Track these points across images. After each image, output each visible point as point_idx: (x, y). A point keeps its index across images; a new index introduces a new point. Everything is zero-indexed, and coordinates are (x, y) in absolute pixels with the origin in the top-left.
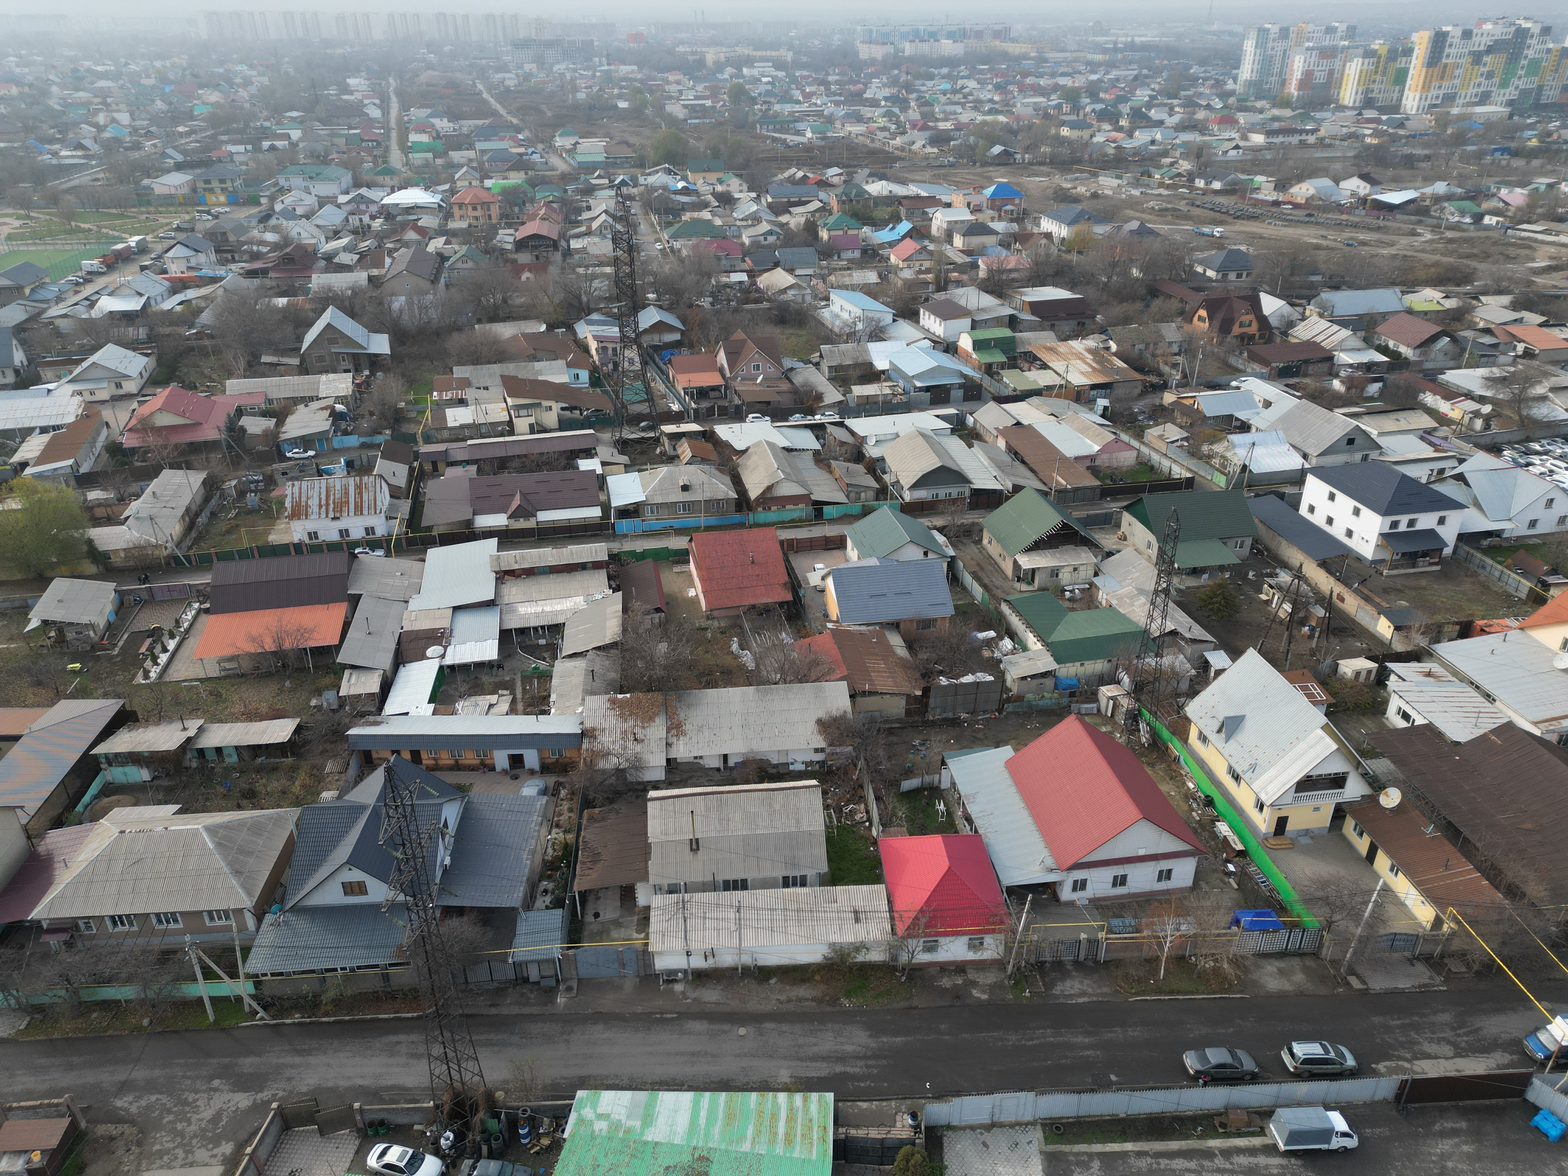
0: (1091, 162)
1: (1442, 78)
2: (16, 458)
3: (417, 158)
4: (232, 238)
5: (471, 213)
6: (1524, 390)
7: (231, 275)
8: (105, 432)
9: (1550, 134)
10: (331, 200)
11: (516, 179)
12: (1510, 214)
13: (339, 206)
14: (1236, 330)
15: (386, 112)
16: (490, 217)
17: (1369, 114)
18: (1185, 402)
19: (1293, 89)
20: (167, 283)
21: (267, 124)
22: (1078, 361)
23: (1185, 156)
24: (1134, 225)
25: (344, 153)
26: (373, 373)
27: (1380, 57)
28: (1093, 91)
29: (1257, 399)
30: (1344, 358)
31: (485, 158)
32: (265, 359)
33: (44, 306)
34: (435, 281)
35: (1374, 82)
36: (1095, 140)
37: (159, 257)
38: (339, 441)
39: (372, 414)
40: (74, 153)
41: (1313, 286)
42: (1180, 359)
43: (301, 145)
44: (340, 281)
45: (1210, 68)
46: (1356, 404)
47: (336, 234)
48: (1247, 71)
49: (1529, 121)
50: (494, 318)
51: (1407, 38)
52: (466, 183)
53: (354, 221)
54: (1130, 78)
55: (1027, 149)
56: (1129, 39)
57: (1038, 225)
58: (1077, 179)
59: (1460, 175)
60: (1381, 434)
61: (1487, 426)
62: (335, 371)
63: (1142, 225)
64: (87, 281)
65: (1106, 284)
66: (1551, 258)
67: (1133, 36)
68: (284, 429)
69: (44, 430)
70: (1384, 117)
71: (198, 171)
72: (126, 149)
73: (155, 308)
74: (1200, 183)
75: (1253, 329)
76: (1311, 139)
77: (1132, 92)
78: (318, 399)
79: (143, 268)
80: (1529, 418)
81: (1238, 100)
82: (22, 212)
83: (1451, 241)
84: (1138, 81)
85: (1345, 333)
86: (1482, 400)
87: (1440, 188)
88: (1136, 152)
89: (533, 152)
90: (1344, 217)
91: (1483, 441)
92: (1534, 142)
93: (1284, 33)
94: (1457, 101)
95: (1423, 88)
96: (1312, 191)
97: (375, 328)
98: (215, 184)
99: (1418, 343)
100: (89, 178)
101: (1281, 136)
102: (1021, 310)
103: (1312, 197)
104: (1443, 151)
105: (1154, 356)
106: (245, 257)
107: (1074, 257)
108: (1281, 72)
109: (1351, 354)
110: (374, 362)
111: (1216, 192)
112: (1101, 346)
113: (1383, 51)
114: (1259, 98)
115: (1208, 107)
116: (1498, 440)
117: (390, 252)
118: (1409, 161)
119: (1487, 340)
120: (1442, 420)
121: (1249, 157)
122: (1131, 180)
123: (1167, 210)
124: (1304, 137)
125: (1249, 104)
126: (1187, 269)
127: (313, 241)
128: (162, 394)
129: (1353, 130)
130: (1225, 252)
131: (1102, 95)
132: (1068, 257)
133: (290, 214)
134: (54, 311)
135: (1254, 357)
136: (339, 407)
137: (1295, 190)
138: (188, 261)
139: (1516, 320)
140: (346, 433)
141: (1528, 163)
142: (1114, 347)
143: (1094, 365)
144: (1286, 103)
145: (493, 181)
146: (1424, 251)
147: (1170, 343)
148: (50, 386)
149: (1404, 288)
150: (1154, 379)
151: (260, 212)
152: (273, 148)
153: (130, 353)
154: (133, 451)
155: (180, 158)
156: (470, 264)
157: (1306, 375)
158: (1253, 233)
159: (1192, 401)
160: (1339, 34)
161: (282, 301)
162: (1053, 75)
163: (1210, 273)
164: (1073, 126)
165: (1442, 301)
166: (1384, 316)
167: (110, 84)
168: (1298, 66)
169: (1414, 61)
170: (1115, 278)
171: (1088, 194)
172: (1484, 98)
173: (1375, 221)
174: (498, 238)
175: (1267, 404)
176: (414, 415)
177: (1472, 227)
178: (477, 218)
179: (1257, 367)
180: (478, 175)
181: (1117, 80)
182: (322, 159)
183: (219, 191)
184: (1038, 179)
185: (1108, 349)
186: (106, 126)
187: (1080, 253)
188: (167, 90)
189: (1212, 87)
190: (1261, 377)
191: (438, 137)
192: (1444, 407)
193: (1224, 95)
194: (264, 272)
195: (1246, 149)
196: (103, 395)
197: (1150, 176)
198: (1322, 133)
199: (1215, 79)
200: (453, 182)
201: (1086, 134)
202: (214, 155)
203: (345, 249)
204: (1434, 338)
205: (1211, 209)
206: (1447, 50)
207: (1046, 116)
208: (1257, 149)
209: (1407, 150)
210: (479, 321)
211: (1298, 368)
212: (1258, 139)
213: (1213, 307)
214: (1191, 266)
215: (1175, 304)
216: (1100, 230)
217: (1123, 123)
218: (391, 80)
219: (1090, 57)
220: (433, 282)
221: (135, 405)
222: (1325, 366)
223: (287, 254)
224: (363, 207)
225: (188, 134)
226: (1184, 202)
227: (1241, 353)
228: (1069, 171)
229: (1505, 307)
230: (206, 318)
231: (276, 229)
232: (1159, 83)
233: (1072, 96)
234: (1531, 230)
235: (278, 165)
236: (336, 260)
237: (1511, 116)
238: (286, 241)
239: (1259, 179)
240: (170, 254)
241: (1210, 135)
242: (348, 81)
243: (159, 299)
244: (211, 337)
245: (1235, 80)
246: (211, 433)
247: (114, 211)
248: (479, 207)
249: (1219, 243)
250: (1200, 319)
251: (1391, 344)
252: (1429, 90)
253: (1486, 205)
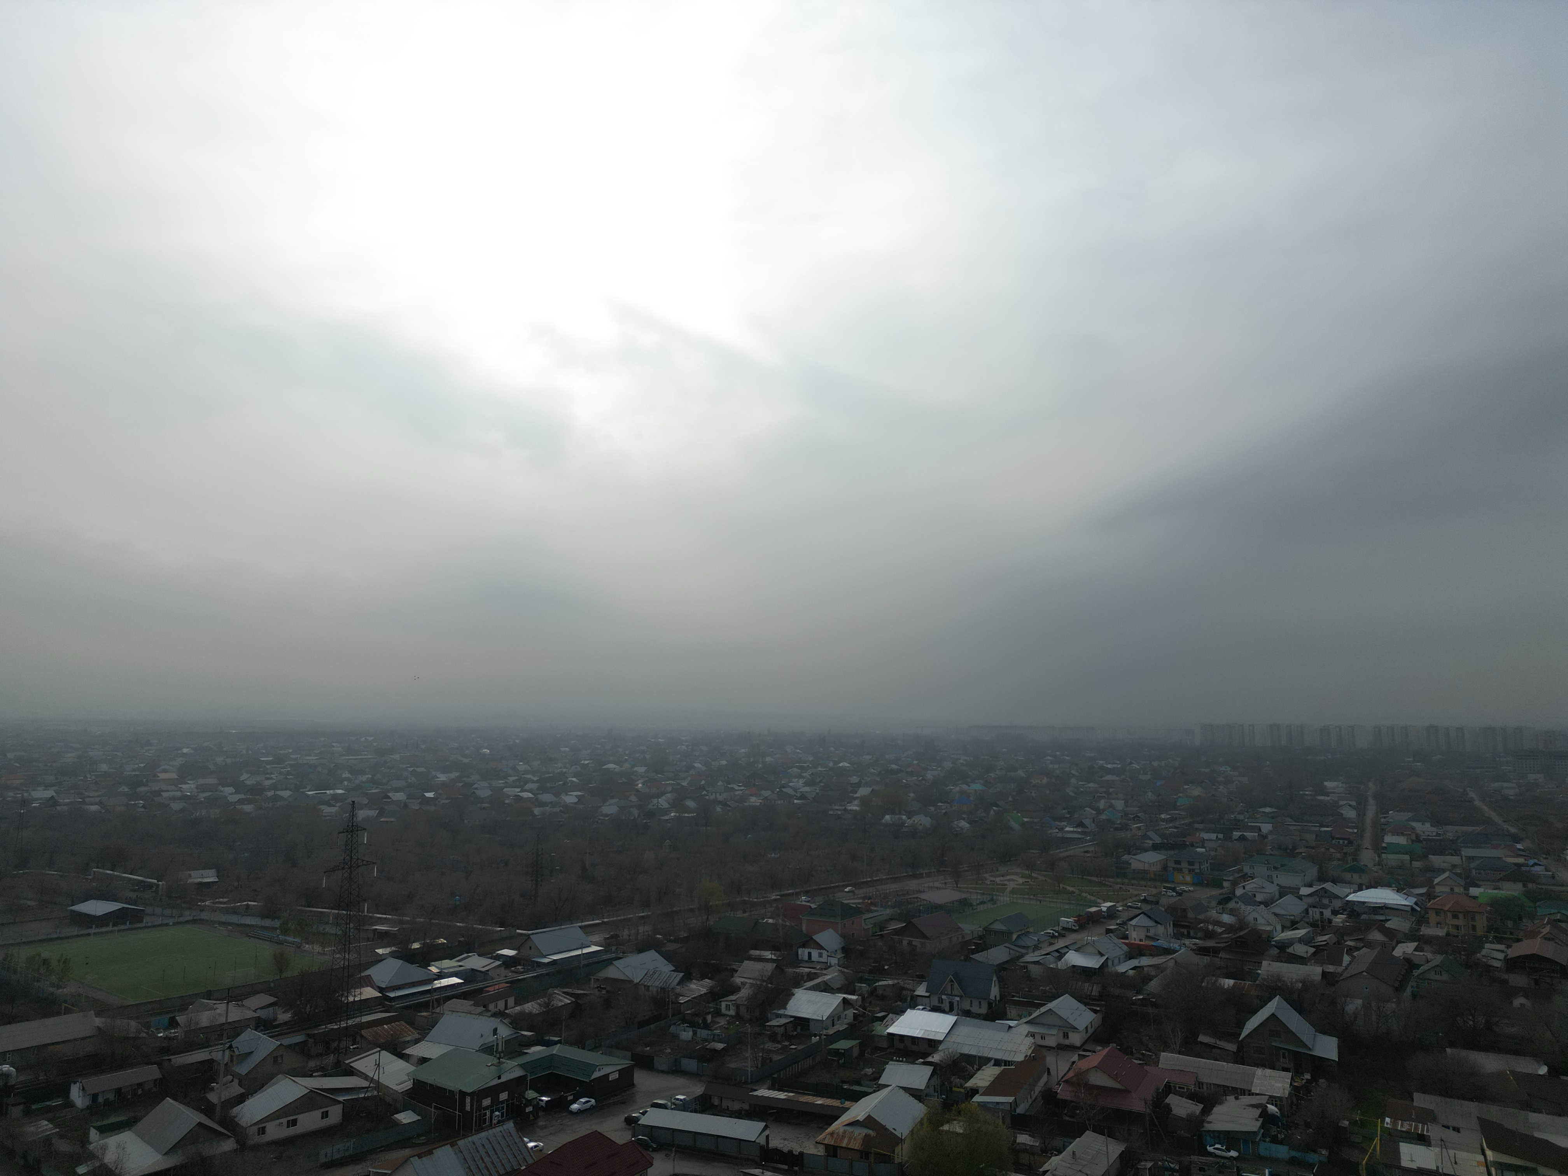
2: (970, 1084)
3: (1392, 859)
4: (1191, 915)
5: (1450, 920)
7: (1183, 949)
8: (1045, 1078)
10: (1294, 891)
11: (1511, 890)
13: (1300, 898)
15: (1362, 814)
16: (1474, 928)
20: (1125, 948)
21: (1241, 817)
25: (1313, 848)
26: (1314, 1079)
31: (1472, 865)
32: (1202, 1038)
33: (1024, 951)
34: (1399, 989)
37: (1124, 923)
38: (1267, 1148)
39: (1308, 1125)
40: (1075, 829)
43: (1270, 838)
44: (1291, 973)
47: (1293, 925)
50: (1474, 1045)
52: (1447, 889)
53: (1315, 914)
62: (1273, 1067)
64: (1062, 935)
68: (1209, 1118)
69: (997, 1063)
71: (1171, 853)
72: (1116, 829)
73: (1111, 969)
78: (1251, 1094)
79: (1108, 931)
82: (1027, 872)
89: (1536, 864)
97: (1323, 1029)
98: (1184, 865)
100: (1082, 850)
106: (1199, 935)
110: (1319, 1065)
117: (1350, 951)
127: (1268, 928)
128: (1102, 1052)
133: (1250, 900)
134: (1031, 957)
136: (1271, 1108)
138: (1148, 931)
140: (1275, 1140)
145: (1481, 890)
148: (1012, 1023)
151: (1221, 894)
152: (1242, 838)
153: (1082, 1007)
154: (1065, 1103)
155: (1158, 840)
156: (1445, 977)
161: (1229, 983)
167: (1114, 778)
174: (1484, 952)
176: (1358, 1139)
178: (1457, 927)
180: (1462, 882)
182: (1290, 852)
183: (1186, 871)
186: (1104, 810)
188: (1159, 784)
191: (1418, 840)
194: (1214, 951)
196: (1052, 1042)
200: (1432, 886)
202: (1188, 840)
203: (1301, 940)
210: (1452, 1045)
218: (1371, 785)
220: (1397, 989)
221: (1075, 1058)
223: (1240, 937)
224: (1325, 901)
225: (1168, 821)
230: (1154, 986)
231: (1232, 912)
235: (1244, 853)
236: (1290, 950)
238: (1242, 924)
240: (1133, 922)
242: (1325, 783)
243: (1116, 961)
244: (1155, 1005)
246: (1137, 1104)
247: (1095, 879)
248: (1461, 916)
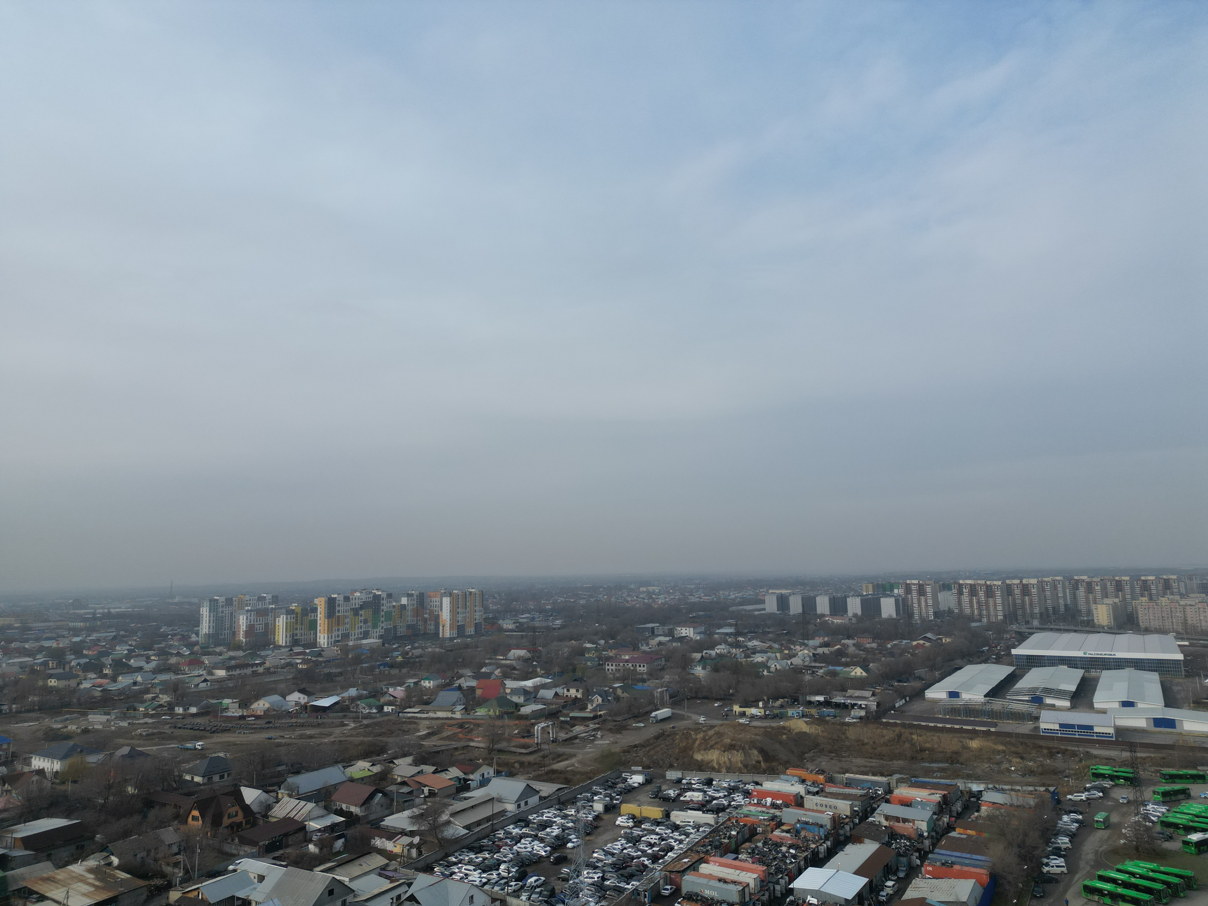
0: (80, 704)
1: (338, 625)
6: (435, 820)
9: (407, 653)
12: (398, 703)
14: (226, 821)
17: (297, 649)
18: (191, 895)
19: (241, 637)
22: (79, 884)
23: (163, 691)
24: (126, 750)
27: (297, 614)
28: (77, 650)
29: (252, 876)
30: (314, 825)
35: (297, 629)
36: (82, 686)
41: (280, 774)
42: (180, 858)
45: (177, 628)
46: (329, 860)
48: (205, 628)
49: (394, 646)
51: (312, 601)
54: (110, 638)
55: (14, 701)
56: (106, 611)
57: (29, 764)
58: (67, 719)
59: (363, 683)
60: (351, 880)
61: (420, 853)
63: (133, 749)
65: (103, 806)
66: (428, 728)
67: (109, 609)
70: (308, 651)
74: (179, 710)
75: (240, 818)
76: (261, 670)
77: (113, 648)
80: (443, 839)
81: (201, 648)
83: (367, 726)
84: (116, 640)
85: (311, 805)
86: (412, 834)
87: (353, 692)
88: (121, 692)
90: (294, 720)
91: (420, 865)
92: (400, 659)
93: (229, 602)
94: (351, 638)
95: (328, 631)
96: (267, 705)
99: (362, 801)
101: (238, 670)
102: (13, 847)
103: (268, 710)
104: (349, 669)
105: (156, 860)
107: (69, 787)
108: (231, 626)
109: (318, 821)
111: (193, 715)
112: (102, 863)
113: (299, 610)
114: (216, 645)
115: (178, 654)
116: (429, 861)
118: (330, 678)
119: (405, 789)
120: (390, 856)
121: (216, 687)
122: (119, 715)
123: (153, 734)
124: (255, 669)
125: (210, 650)
126: (177, 779)
129: (288, 660)
130: (207, 760)
131: (85, 652)
132: (63, 788)
135: (244, 841)
137: (255, 706)
139: (419, 772)
141: (400, 671)
142: (115, 861)
143: (97, 883)
144: (238, 647)
146: (351, 736)
147: (170, 846)
149: (345, 764)
150: (158, 882)
157: (287, 846)
158: (228, 742)
159: (196, 893)
160: (267, 601)
162: (37, 640)
163: (197, 779)
164: (59, 677)
165: (371, 768)
166: (335, 786)
168: (242, 622)
169: (319, 615)
170: (111, 798)
171: (79, 731)
172: (366, 635)
173: (315, 720)
175: (261, 878)
177: (378, 715)
179: (248, 849)
181: (98, 640)
184: (26, 724)
185: (110, 864)
187: (75, 782)
189: (180, 640)
190: (252, 856)
192: (389, 846)
193: (191, 645)
195: (212, 681)
197: (135, 710)
198: (267, 664)
199: (181, 635)
201: (73, 683)
204: (372, 796)
205: (191, 729)
206: (337, 608)
207: (33, 671)
208: (220, 681)
209: (326, 671)
211: (280, 841)
212: (221, 673)
213: (203, 806)
214: (181, 776)
215: (170, 811)
216: (93, 759)
217: (106, 671)
219: (71, 624)
222: (300, 836)
226: (168, 726)
227: (233, 840)
228: (59, 714)
229: (410, 765)
232: (135, 640)
233: (58, 655)
234: (413, 712)
237: (383, 645)
239: (226, 701)
241: (183, 674)
245: (197, 634)
249: (201, 754)
250: (194, 818)
251: (344, 807)
252: (332, 632)
253: (382, 700)
